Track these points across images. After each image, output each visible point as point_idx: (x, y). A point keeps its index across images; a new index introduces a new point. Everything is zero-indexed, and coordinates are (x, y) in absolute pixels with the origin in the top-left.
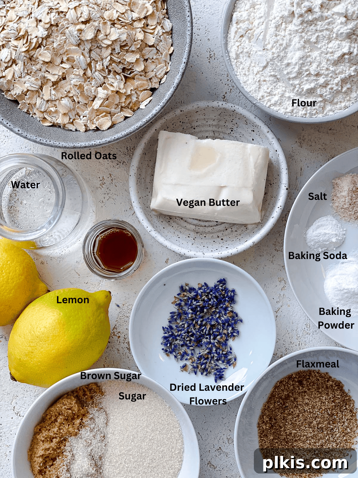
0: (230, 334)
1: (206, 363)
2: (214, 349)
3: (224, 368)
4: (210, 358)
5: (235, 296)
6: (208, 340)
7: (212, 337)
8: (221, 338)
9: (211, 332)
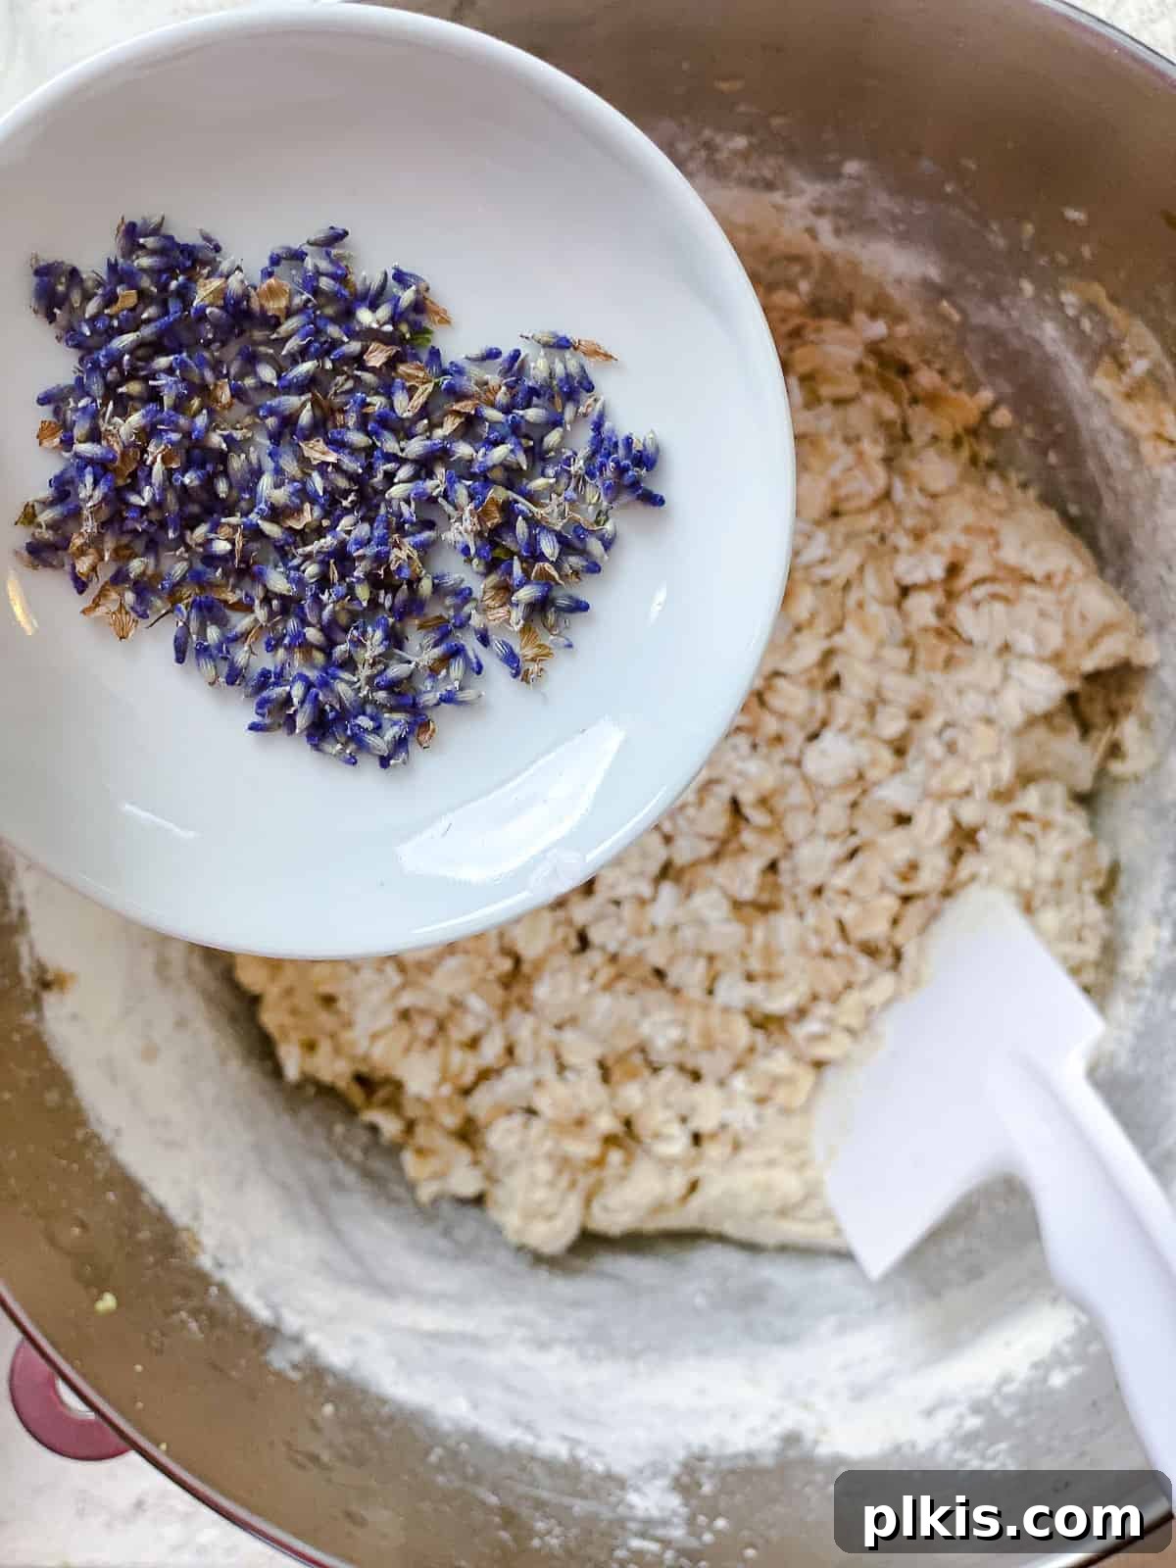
0: (404, 328)
1: (532, 522)
2: (463, 450)
3: (598, 426)
4: (513, 495)
5: (168, 230)
6: (404, 472)
7: (390, 445)
8: (411, 391)
9: (358, 439)
